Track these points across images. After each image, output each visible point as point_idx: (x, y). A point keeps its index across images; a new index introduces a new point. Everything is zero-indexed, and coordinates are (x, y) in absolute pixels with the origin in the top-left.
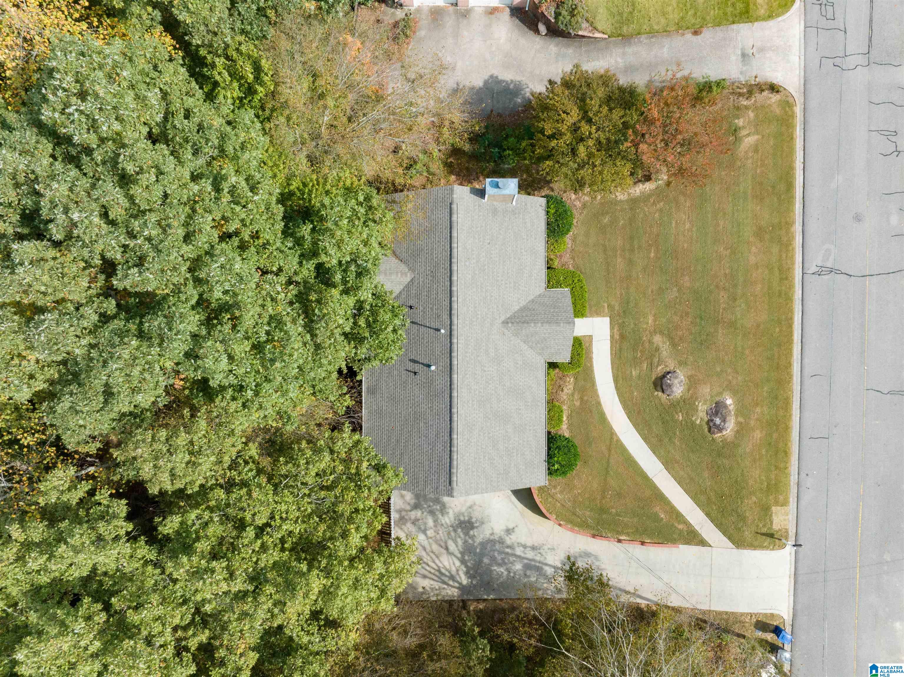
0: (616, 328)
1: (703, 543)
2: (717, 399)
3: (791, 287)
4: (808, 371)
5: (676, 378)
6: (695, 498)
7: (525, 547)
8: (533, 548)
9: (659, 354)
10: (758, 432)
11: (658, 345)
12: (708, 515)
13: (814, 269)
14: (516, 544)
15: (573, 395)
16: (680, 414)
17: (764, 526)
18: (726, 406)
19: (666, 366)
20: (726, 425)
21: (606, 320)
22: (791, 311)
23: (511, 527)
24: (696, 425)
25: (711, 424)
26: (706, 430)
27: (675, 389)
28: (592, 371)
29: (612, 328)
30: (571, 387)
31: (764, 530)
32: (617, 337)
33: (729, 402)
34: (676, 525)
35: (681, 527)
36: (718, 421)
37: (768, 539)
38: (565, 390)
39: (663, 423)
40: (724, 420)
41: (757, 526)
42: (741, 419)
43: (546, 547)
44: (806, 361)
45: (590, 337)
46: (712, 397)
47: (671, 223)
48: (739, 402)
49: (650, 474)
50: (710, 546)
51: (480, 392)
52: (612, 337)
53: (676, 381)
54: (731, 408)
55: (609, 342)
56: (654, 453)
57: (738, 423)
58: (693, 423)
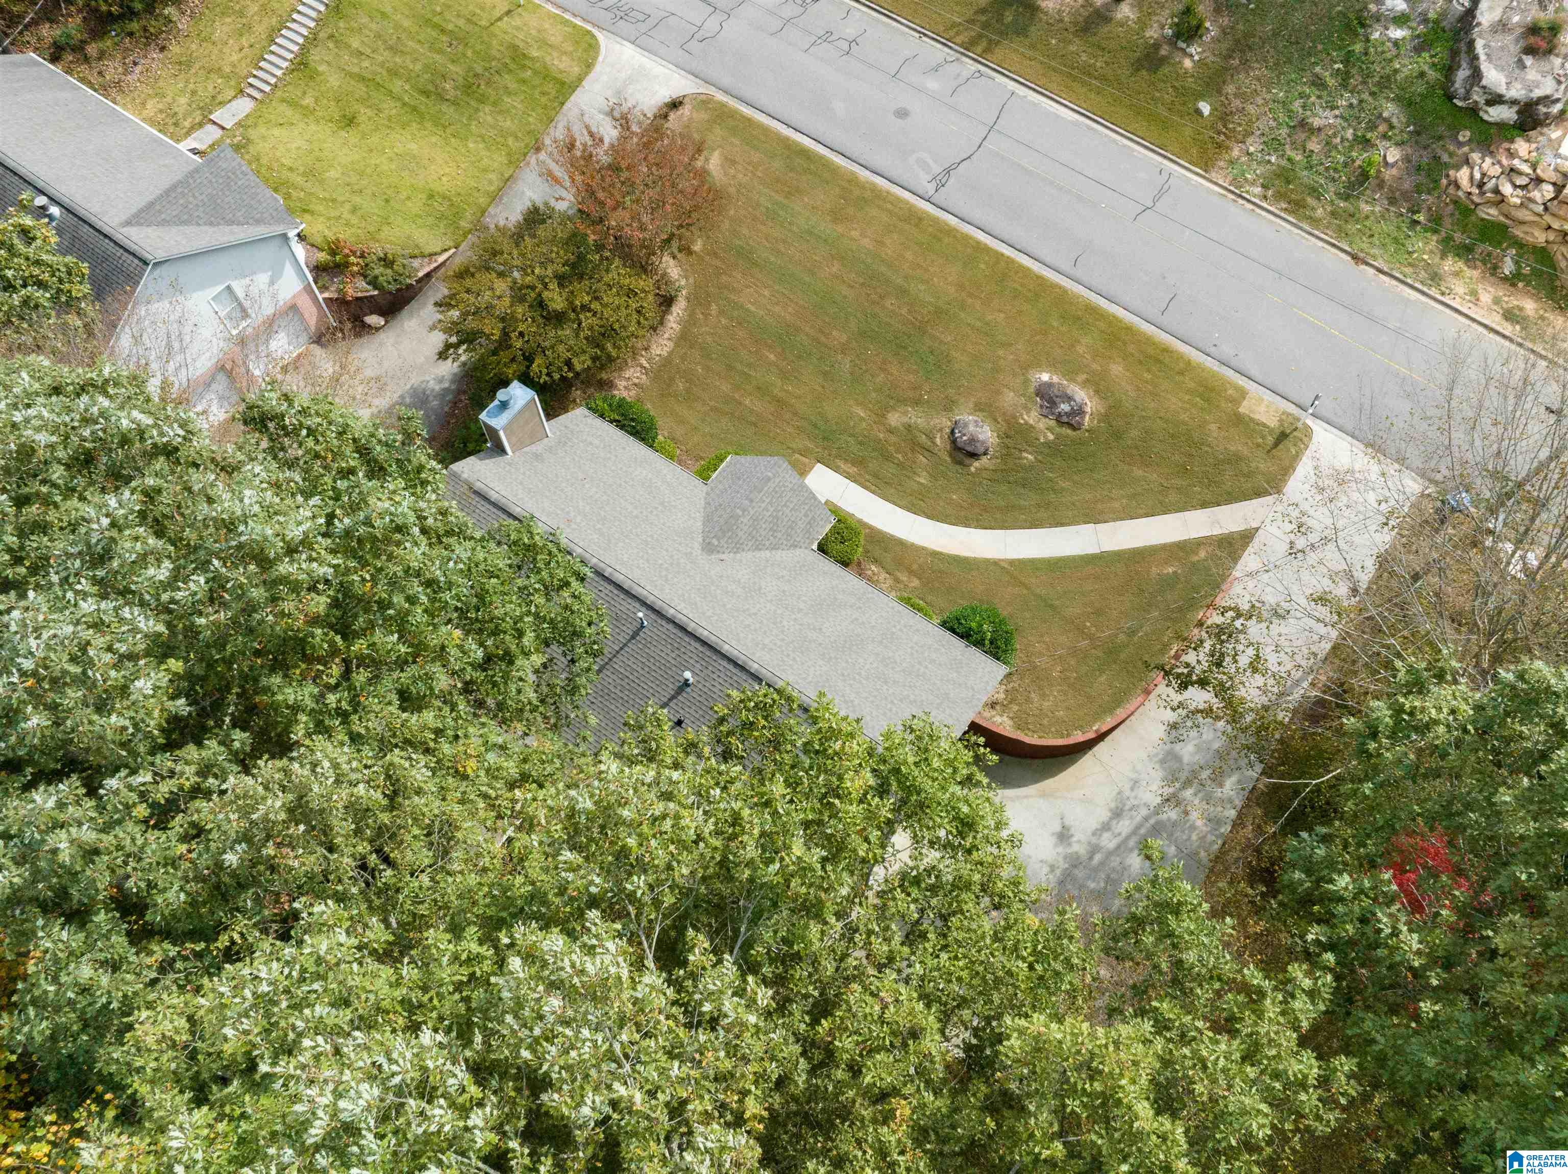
0: (841, 464)
1: (1247, 537)
2: (1032, 390)
3: (936, 221)
4: (1066, 266)
5: (966, 425)
6: (1166, 509)
7: (1106, 827)
8: (1117, 814)
9: (917, 428)
10: (1113, 366)
11: (903, 425)
12: (1204, 505)
13: (932, 186)
14: (1094, 840)
15: (897, 580)
16: (1025, 455)
17: (1263, 437)
18: (1050, 385)
19: (941, 430)
20: (1078, 400)
21: (819, 469)
22: (967, 237)
23: (1058, 828)
24: (1053, 442)
25: (1065, 419)
26: (1069, 432)
27: (981, 437)
28: (880, 532)
29: (836, 470)
30: (883, 575)
31: (1270, 440)
32: (853, 470)
33: (1045, 377)
34: (1195, 558)
35: (1202, 554)
36: (1065, 407)
37: (1286, 442)
39: (1024, 486)
40: (1069, 399)
41: (1258, 445)
42: (1082, 377)
43: (1127, 793)
44: (1048, 260)
46: (1023, 395)
47: (747, 310)
48: (1053, 366)
49: (1093, 550)
50: (1257, 529)
52: (849, 477)
53: (971, 428)
54: (1055, 379)
55: (853, 485)
56: (1062, 525)
57: (1085, 384)
58: (1047, 444)
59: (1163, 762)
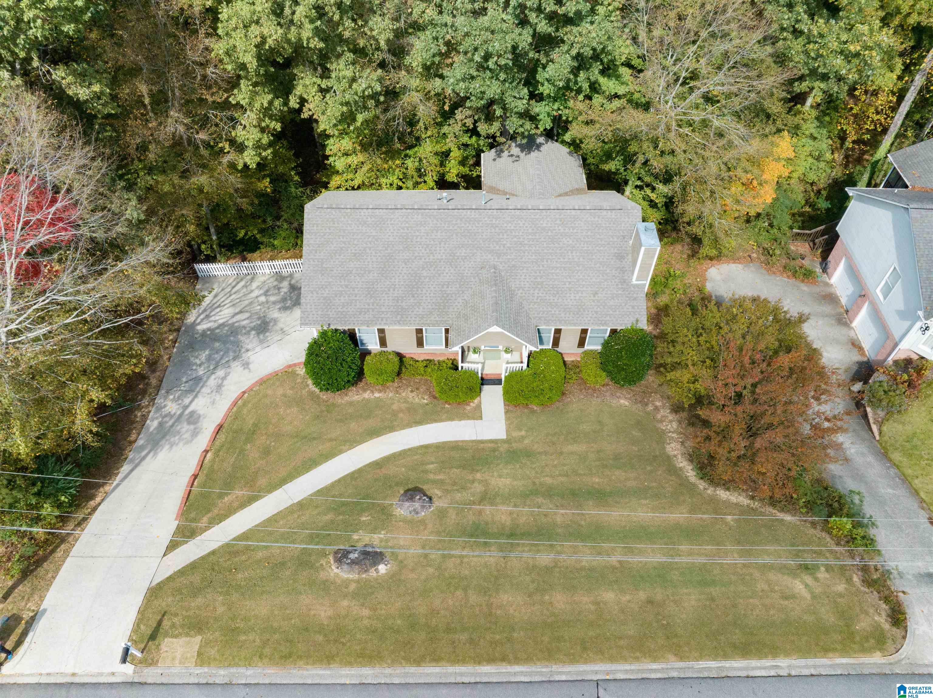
0: (492, 446)
1: (172, 546)
2: (388, 554)
3: (571, 658)
5: (423, 506)
7: (224, 378)
8: (219, 387)
9: (456, 490)
10: (330, 613)
11: (469, 488)
12: (213, 553)
14: (228, 370)
15: (406, 402)
16: (369, 518)
17: (173, 626)
18: (375, 564)
19: (440, 498)
20: (345, 567)
21: (503, 436)
23: (251, 366)
24: (350, 535)
25: (350, 549)
26: (342, 547)
27: (406, 505)
28: (436, 421)
29: (491, 441)
30: (416, 401)
31: (166, 623)
32: (481, 447)
33: (382, 568)
34: (209, 515)
35: (205, 520)
36: (354, 555)
37: (149, 632)
38: (411, 395)
39: (358, 500)
40: (353, 564)
41: (176, 615)
42: (353, 586)
45: (481, 418)
46: (392, 548)
48: (381, 582)
49: (288, 486)
50: (164, 555)
51: (417, 236)
52: (480, 442)
53: (417, 506)
54: (372, 573)
55: (474, 438)
56: (318, 491)
57: (347, 583)
58: (354, 532)
59: (199, 416)
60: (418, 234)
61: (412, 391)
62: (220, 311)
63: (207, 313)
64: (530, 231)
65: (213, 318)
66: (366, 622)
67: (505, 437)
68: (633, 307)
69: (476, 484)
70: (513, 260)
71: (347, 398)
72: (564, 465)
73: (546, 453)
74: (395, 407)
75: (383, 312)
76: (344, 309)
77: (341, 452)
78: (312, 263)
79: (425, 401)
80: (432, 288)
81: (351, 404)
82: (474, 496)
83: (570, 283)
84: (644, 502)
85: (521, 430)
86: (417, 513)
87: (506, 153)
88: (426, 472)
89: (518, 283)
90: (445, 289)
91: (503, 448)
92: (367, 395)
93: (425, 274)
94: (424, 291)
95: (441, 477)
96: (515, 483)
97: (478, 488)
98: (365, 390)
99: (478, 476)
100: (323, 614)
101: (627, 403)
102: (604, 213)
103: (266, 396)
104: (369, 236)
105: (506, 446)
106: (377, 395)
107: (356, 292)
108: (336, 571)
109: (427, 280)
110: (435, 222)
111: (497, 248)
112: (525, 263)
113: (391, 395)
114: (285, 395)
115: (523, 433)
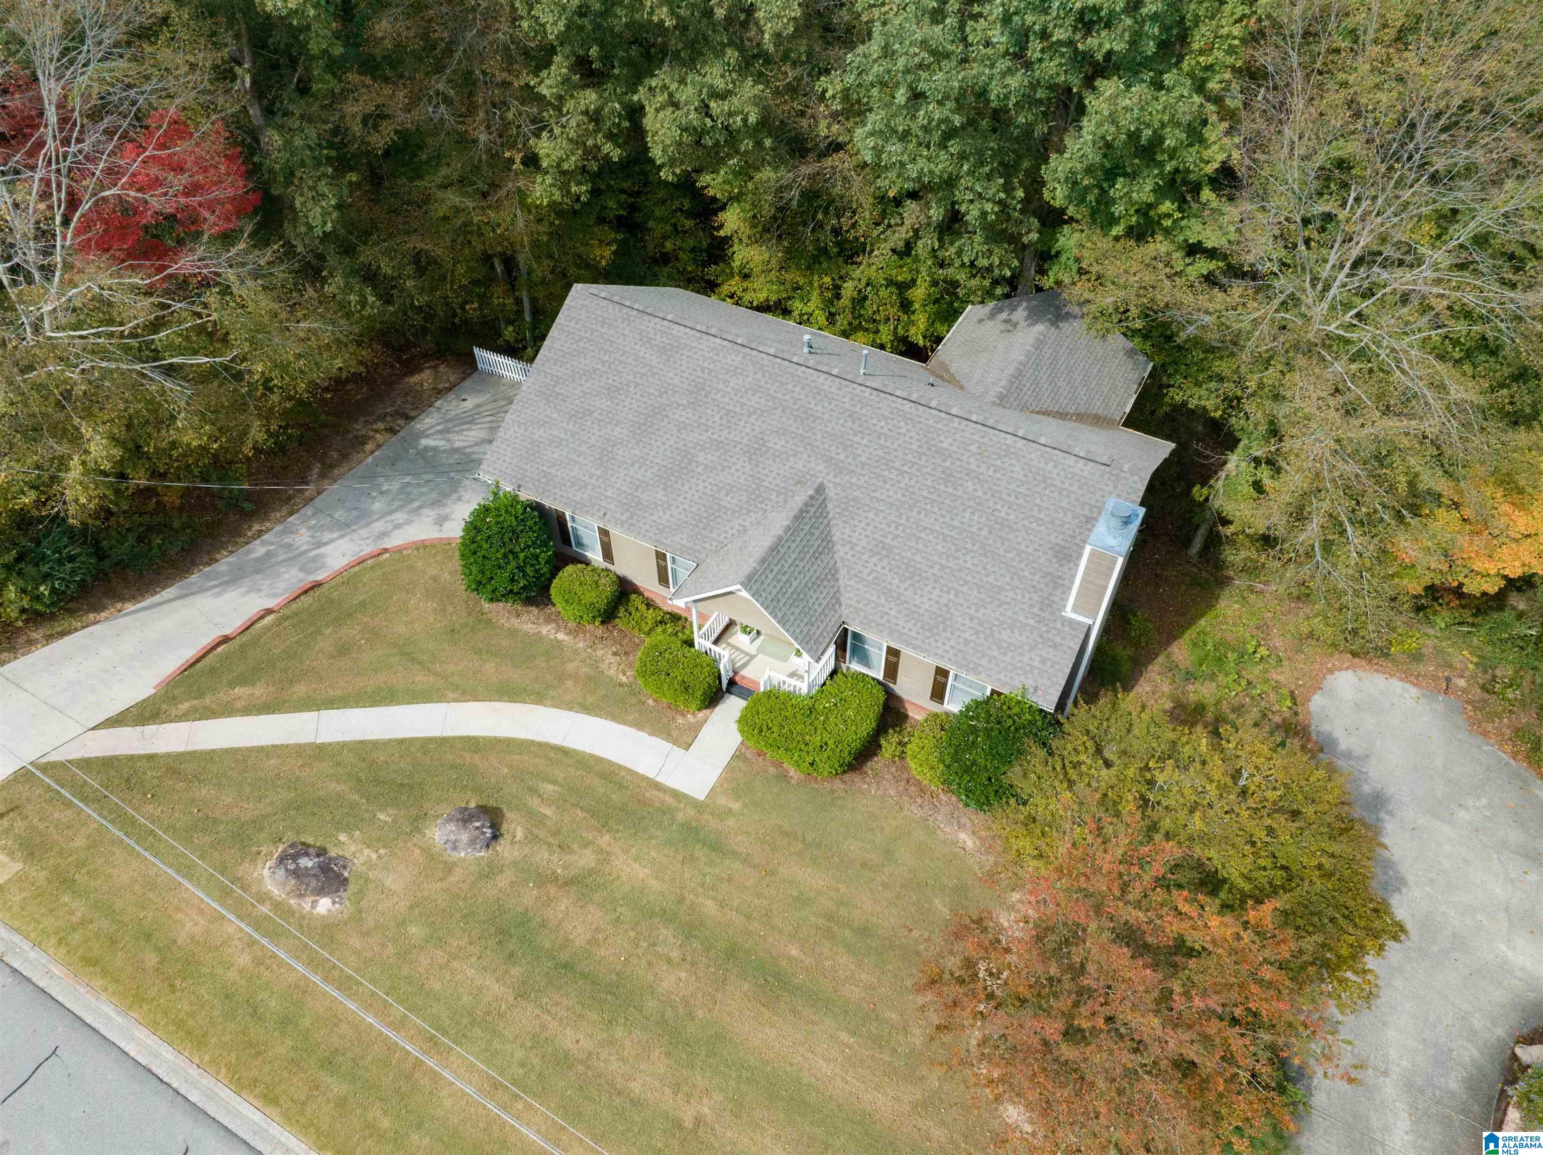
1: (117, 722)
2: (352, 888)
5: (472, 842)
9: (549, 845)
10: (200, 930)
11: (572, 852)
12: (151, 758)
14: (413, 518)
15: (595, 666)
16: (390, 819)
17: (8, 831)
18: (321, 892)
19: (513, 843)
20: (281, 873)
21: (700, 793)
24: (339, 830)
25: (313, 852)
27: (449, 828)
29: (675, 794)
30: (612, 672)
32: (651, 794)
33: (324, 905)
34: (195, 702)
35: (185, 706)
36: (307, 864)
40: (295, 874)
42: (264, 908)
45: (688, 747)
46: (369, 882)
48: (305, 923)
49: (330, 714)
50: (94, 728)
51: (719, 391)
52: (657, 786)
53: (464, 837)
54: (306, 905)
55: (651, 775)
57: (262, 898)
58: (349, 828)
60: (721, 386)
61: (615, 654)
62: (470, 429)
63: (450, 425)
64: (914, 447)
65: (450, 436)
66: (232, 974)
67: (702, 798)
68: (1043, 661)
69: (588, 852)
70: (859, 487)
71: (515, 622)
72: (759, 896)
73: (746, 861)
74: (571, 667)
75: (607, 497)
76: (553, 471)
77: (442, 699)
78: (541, 378)
79: (624, 679)
80: (701, 487)
81: (513, 633)
82: (565, 867)
83: (942, 568)
84: (844, 1036)
85: (737, 798)
86: (455, 848)
87: (1004, 315)
88: (532, 790)
89: (848, 531)
90: (721, 496)
91: (685, 814)
92: (546, 630)
93: (701, 459)
94: (686, 488)
95: (548, 811)
96: (653, 882)
97: (586, 859)
98: (548, 620)
99: (605, 840)
100: (189, 925)
101: (970, 844)
102: (1071, 460)
103: (410, 568)
104: (645, 365)
105: (691, 812)
106: (561, 636)
107: (583, 449)
108: (266, 872)
109: (700, 470)
110: (759, 376)
111: (842, 457)
112: (878, 500)
113: (581, 645)
114: (435, 579)
115: (736, 806)
